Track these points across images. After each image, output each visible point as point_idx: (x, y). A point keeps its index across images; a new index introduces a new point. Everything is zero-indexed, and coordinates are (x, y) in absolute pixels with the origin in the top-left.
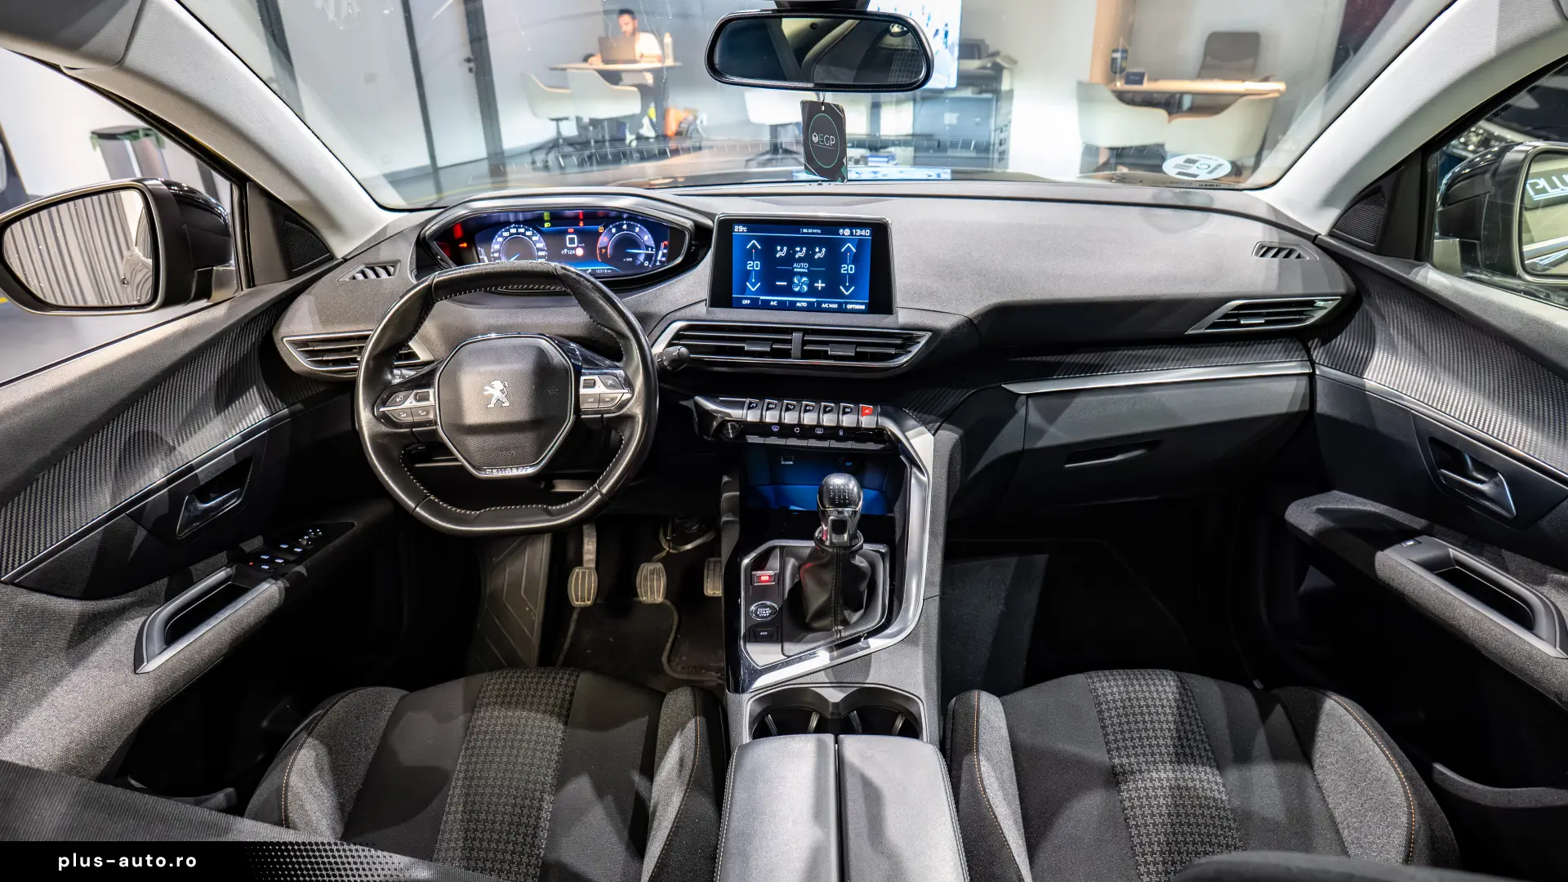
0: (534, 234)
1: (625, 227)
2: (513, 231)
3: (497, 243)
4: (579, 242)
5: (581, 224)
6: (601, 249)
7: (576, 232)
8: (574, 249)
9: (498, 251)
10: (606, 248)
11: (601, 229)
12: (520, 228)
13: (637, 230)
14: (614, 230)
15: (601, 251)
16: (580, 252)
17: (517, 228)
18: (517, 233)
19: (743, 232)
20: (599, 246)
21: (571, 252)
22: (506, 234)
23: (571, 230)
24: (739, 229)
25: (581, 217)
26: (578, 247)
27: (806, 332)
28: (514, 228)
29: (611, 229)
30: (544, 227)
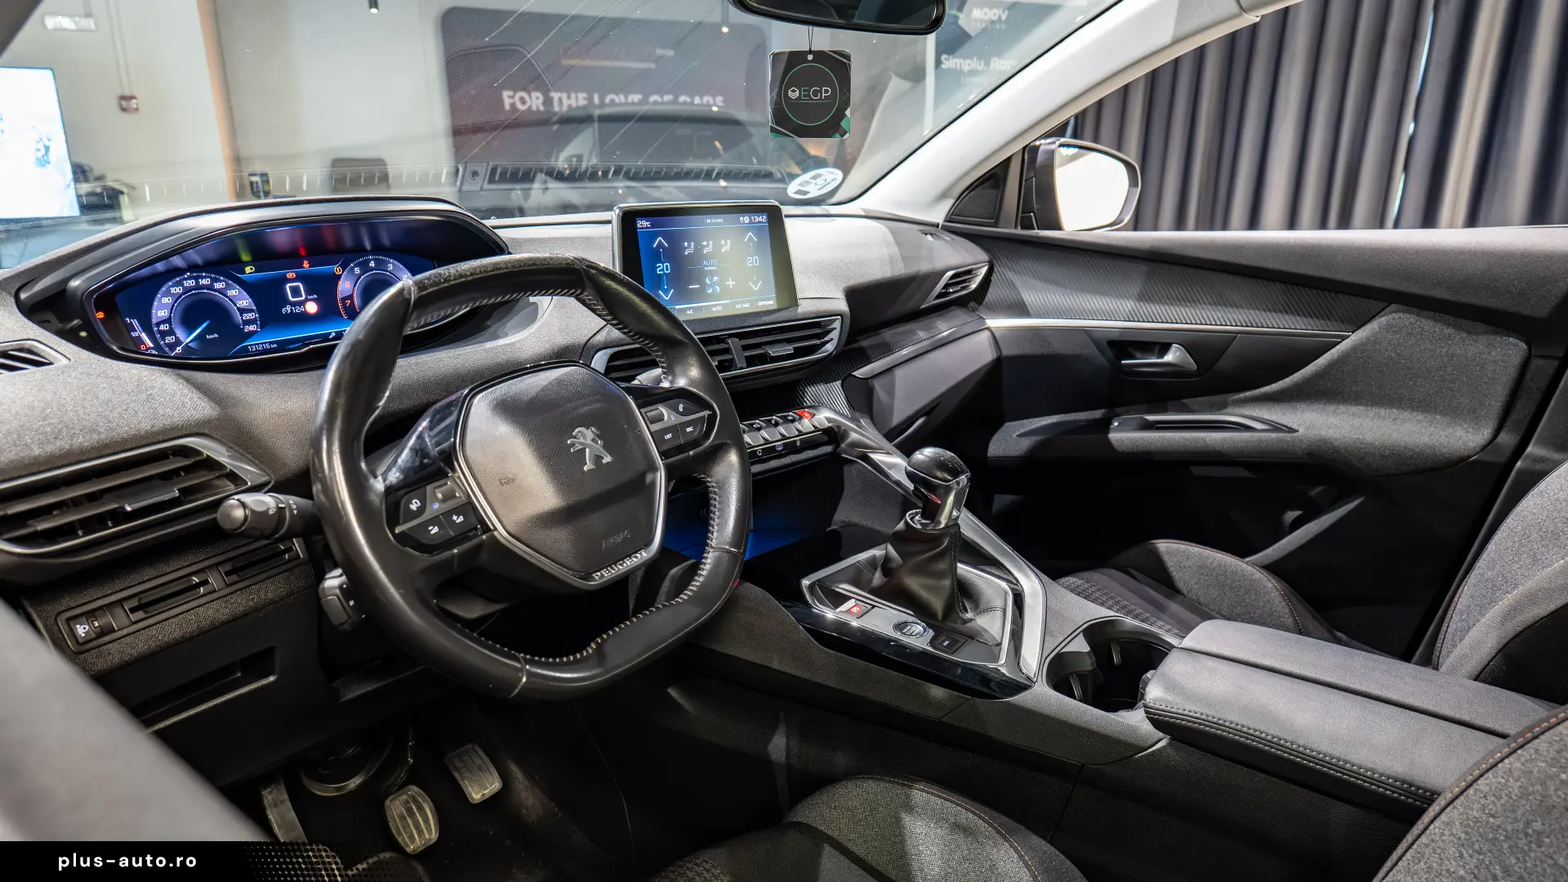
0: (228, 287)
1: (372, 264)
2: (190, 283)
3: (162, 307)
4: (308, 293)
5: (306, 264)
6: (344, 299)
7: (298, 279)
8: (302, 303)
9: (168, 321)
10: (351, 297)
11: (337, 269)
12: (202, 278)
13: (391, 267)
14: (357, 270)
15: (344, 305)
16: (312, 308)
17: (196, 279)
18: (198, 287)
19: (647, 228)
20: (339, 297)
21: (298, 310)
22: (178, 290)
23: (291, 275)
24: (643, 224)
25: (303, 253)
26: (307, 300)
27: (741, 336)
28: (190, 278)
29: (352, 269)
30: (244, 273)
